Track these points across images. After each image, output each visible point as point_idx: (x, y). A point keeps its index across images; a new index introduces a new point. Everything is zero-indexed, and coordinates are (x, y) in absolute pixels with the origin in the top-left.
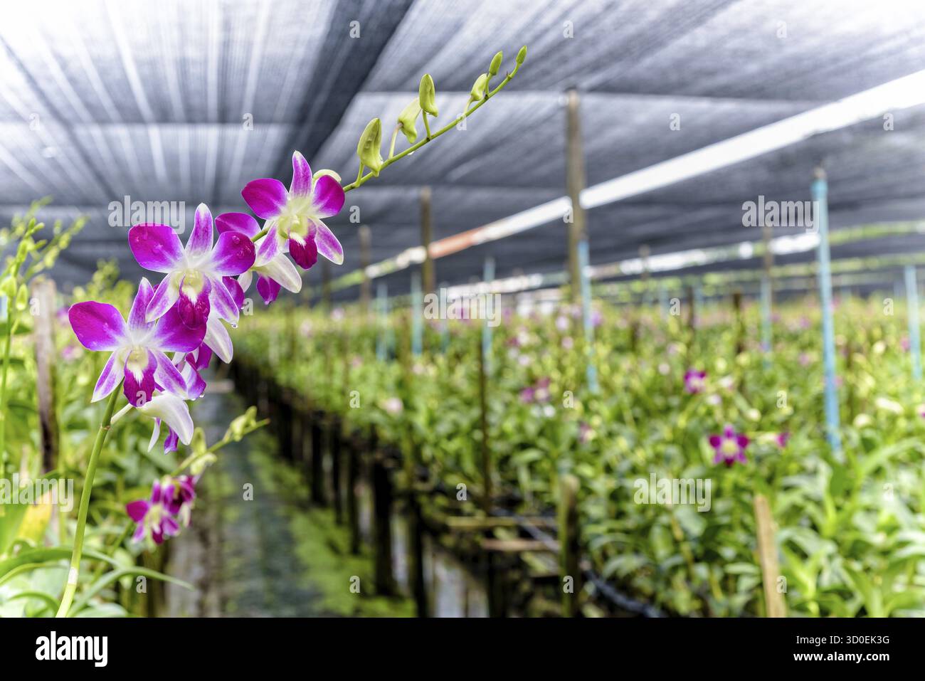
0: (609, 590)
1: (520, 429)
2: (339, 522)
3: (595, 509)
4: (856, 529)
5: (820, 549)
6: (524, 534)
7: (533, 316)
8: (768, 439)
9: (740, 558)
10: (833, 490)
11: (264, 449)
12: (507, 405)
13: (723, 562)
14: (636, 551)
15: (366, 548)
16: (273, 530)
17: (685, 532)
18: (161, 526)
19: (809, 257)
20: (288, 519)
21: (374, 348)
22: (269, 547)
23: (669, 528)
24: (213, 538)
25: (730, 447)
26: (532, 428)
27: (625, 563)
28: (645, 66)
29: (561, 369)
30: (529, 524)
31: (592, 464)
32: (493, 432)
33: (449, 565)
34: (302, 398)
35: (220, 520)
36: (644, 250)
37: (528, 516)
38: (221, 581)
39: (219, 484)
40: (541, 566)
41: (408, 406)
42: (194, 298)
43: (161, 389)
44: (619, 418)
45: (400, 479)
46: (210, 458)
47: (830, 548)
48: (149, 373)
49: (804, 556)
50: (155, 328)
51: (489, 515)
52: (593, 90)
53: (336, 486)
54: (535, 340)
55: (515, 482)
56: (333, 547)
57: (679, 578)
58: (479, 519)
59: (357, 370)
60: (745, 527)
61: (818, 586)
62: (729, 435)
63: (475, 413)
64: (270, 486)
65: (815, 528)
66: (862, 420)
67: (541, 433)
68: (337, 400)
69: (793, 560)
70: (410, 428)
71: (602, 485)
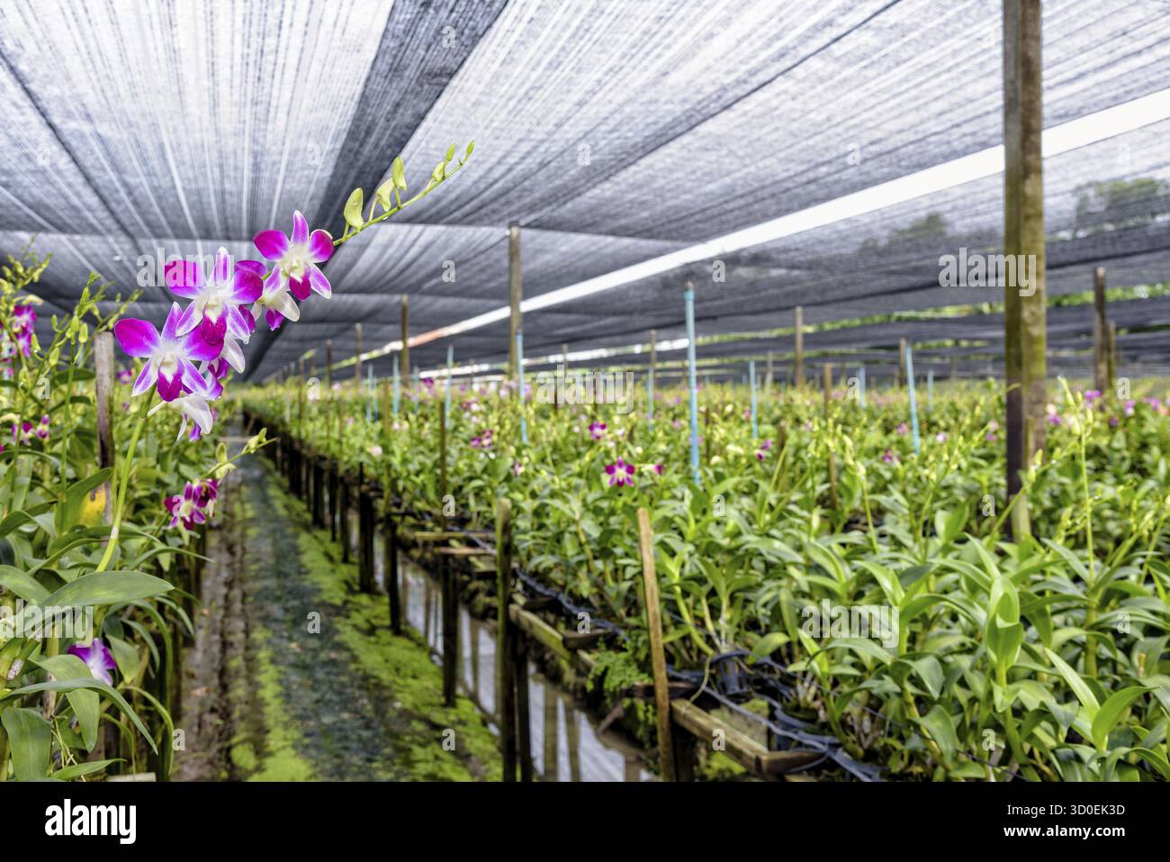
0: (532, 583)
1: (471, 466)
2: (334, 539)
3: (523, 523)
4: (710, 535)
5: (684, 550)
6: (471, 543)
7: (482, 392)
8: (649, 468)
9: (627, 555)
10: (693, 508)
11: (280, 486)
12: (461, 450)
13: (616, 557)
14: (553, 553)
15: (354, 558)
16: (283, 544)
17: (588, 535)
18: (191, 517)
19: (682, 354)
20: (296, 536)
21: (364, 411)
22: (280, 556)
23: (576, 534)
24: (238, 549)
25: (621, 473)
26: (478, 467)
27: (545, 561)
28: (567, 210)
29: (502, 425)
30: (474, 536)
31: (522, 492)
32: (450, 469)
33: (415, 571)
34: (309, 447)
35: (243, 536)
36: (565, 347)
37: (474, 531)
38: (242, 581)
39: (244, 510)
40: (482, 566)
41: (387, 450)
42: (214, 320)
43: (189, 391)
44: (543, 460)
45: (380, 505)
46: (231, 466)
47: (691, 548)
48: (178, 376)
49: (673, 554)
50: (183, 342)
51: (445, 530)
52: (528, 226)
53: (333, 513)
54: (483, 408)
55: (466, 506)
56: (330, 558)
57: (583, 572)
58: (438, 533)
59: (350, 427)
60: (630, 534)
61: (681, 574)
62: (620, 465)
63: (438, 455)
64: (282, 512)
65: (681, 534)
66: (716, 459)
67: (485, 470)
68: (334, 448)
69: (665, 556)
70: (389, 466)
71: (529, 505)
